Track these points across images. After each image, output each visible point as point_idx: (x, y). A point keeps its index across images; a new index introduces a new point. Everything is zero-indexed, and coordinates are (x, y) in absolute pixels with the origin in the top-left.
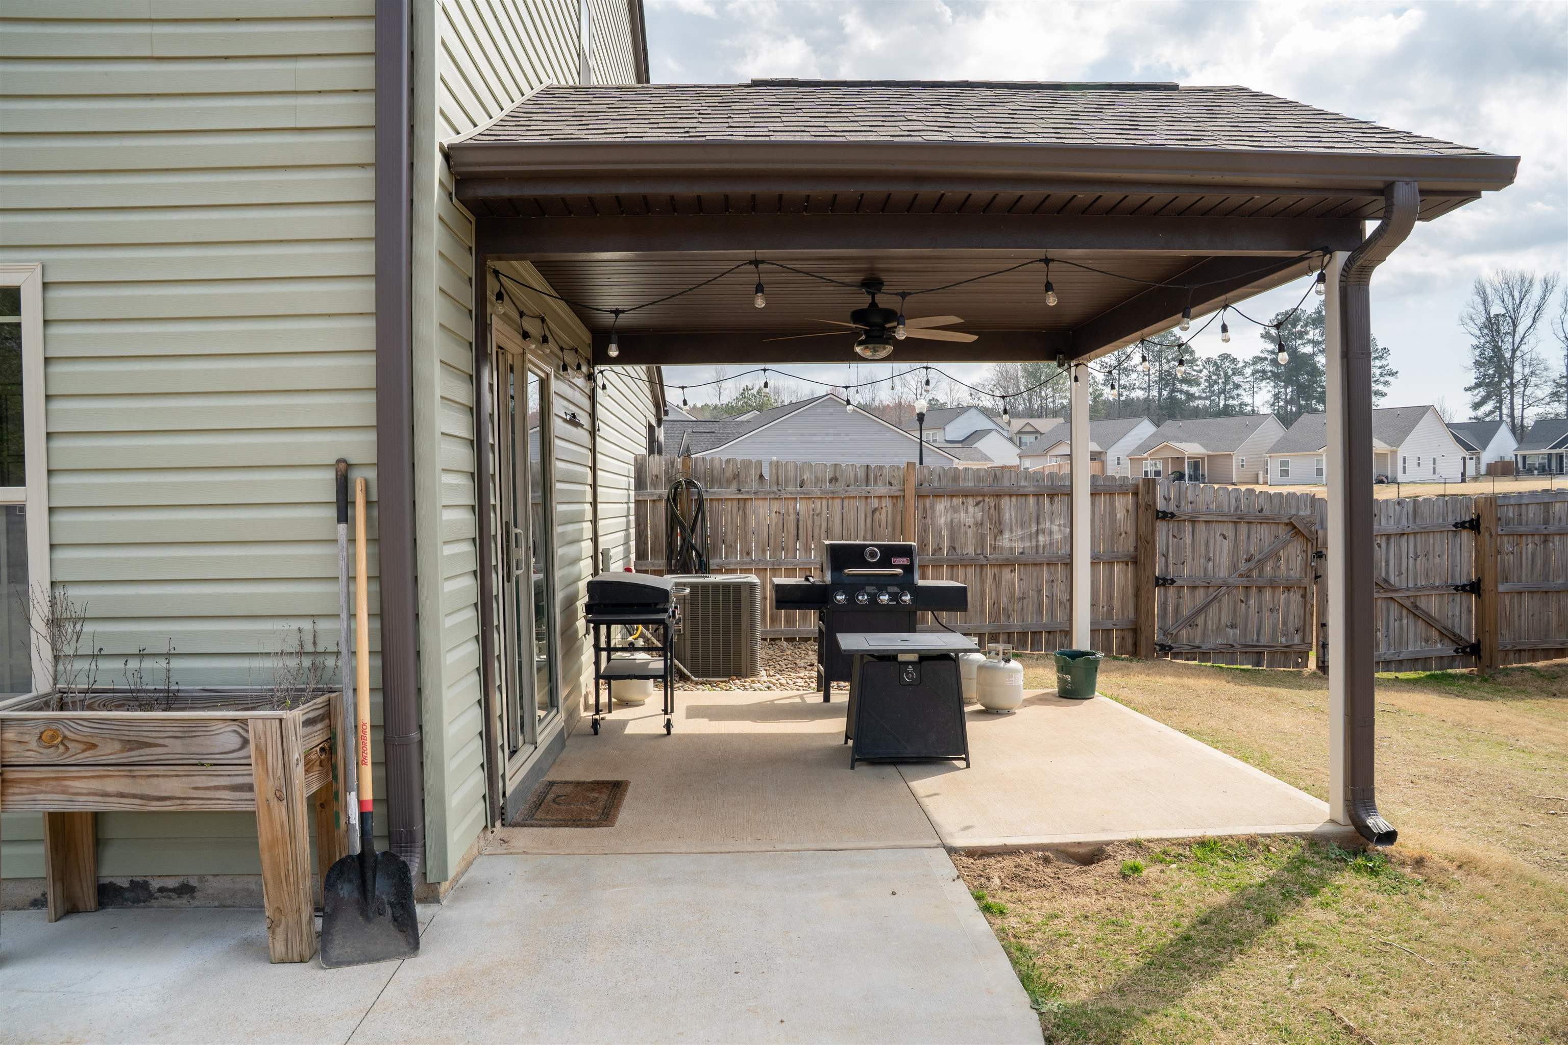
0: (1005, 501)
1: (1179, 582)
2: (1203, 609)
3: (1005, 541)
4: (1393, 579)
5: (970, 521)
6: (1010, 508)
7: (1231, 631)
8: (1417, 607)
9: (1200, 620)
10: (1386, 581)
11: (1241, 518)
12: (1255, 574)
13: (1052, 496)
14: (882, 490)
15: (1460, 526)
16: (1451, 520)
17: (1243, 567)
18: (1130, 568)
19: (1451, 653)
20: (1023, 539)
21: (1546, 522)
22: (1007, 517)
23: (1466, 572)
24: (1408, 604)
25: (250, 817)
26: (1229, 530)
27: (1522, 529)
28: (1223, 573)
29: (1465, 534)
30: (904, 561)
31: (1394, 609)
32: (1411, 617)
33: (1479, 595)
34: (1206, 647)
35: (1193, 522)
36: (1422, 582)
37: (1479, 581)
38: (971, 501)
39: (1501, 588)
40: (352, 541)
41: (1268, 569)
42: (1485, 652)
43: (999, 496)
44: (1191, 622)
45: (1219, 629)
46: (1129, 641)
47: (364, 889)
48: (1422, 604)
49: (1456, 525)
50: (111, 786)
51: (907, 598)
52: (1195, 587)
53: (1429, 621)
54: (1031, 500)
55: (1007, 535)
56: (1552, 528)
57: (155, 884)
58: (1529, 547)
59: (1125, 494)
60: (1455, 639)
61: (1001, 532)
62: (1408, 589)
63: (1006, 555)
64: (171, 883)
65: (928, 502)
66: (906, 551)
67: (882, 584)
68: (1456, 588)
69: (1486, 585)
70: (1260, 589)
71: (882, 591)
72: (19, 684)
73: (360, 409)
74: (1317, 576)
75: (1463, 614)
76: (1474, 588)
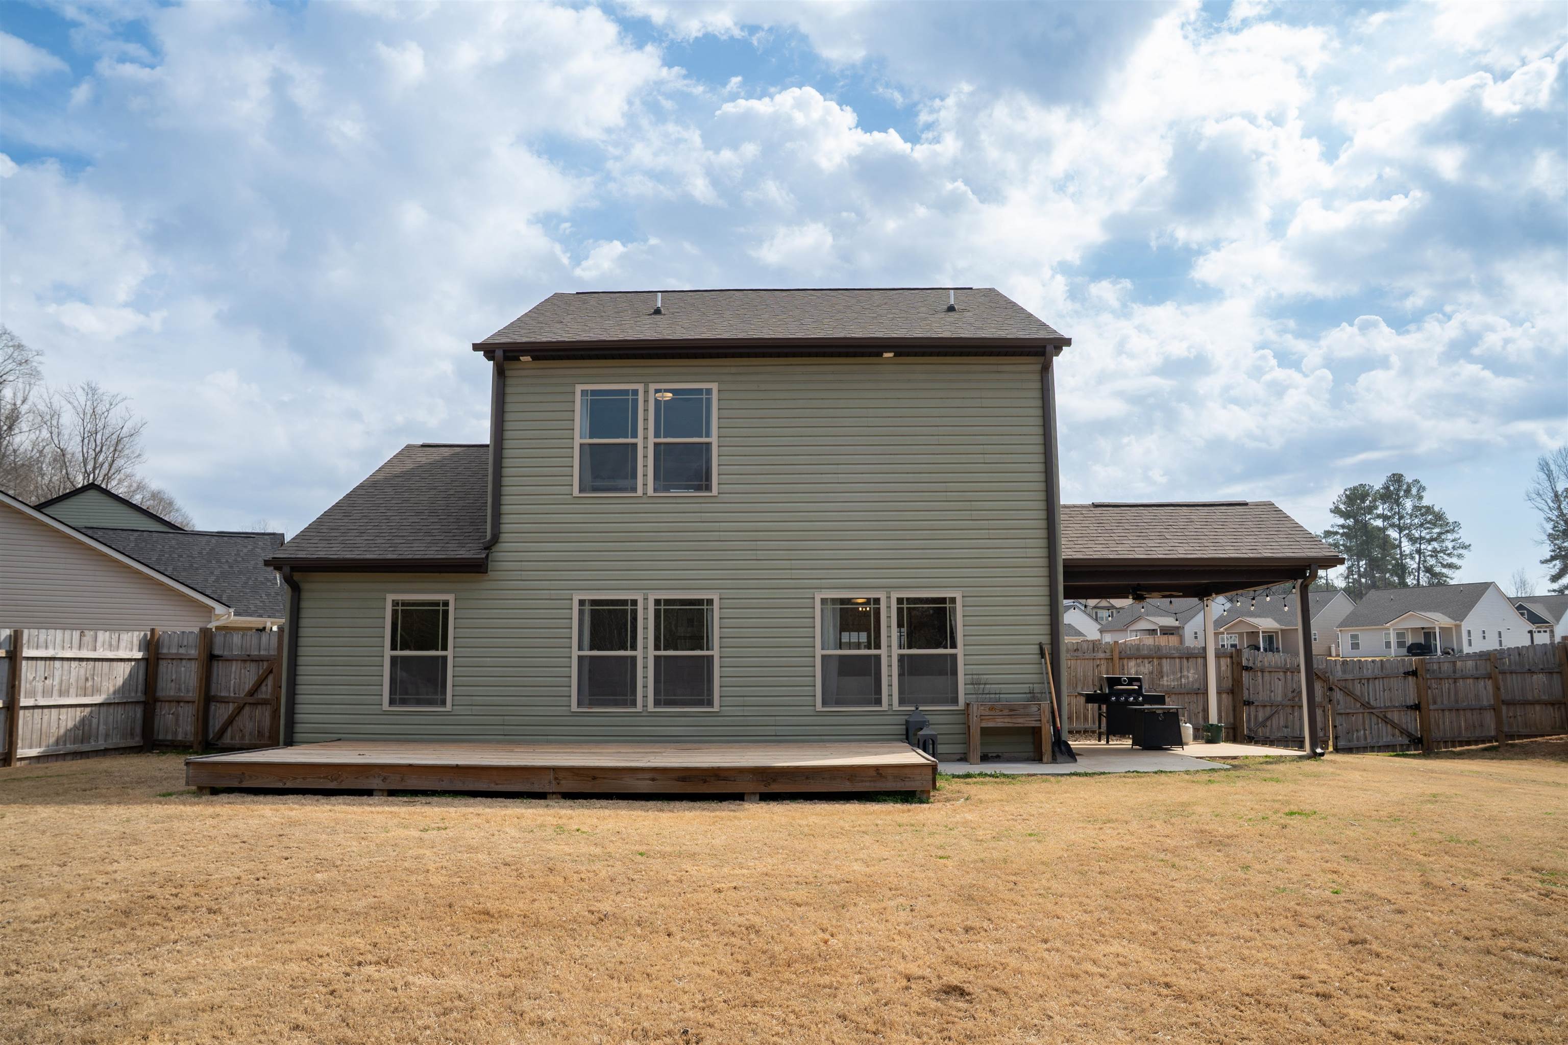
0: (1164, 661)
1: (1256, 704)
2: (1269, 718)
3: (1165, 681)
4: (1372, 703)
5: (1146, 671)
6: (1166, 664)
7: (1285, 730)
8: (1386, 717)
9: (1268, 723)
10: (1368, 703)
11: (1288, 669)
12: (1297, 699)
13: (1188, 659)
14: (1102, 655)
15: (1407, 674)
16: (1402, 670)
17: (1290, 695)
18: (1231, 695)
19: (1407, 742)
20: (1173, 680)
21: (1454, 672)
22: (1165, 669)
23: (1412, 699)
24: (1381, 716)
25: (1040, 728)
26: (1281, 676)
27: (1441, 676)
28: (1279, 699)
29: (1410, 678)
30: (1138, 684)
31: (1374, 719)
32: (1384, 724)
33: (1420, 712)
34: (1272, 738)
35: (1262, 671)
36: (1388, 704)
37: (1419, 703)
39: (1432, 707)
40: (1046, 663)
42: (1425, 742)
43: (1160, 658)
44: (1263, 724)
45: (1279, 729)
46: (1231, 735)
47: (1060, 749)
48: (1389, 715)
49: (1405, 673)
50: (1006, 720)
51: (1141, 699)
52: (1265, 706)
53: (1394, 726)
55: (1165, 679)
56: (1458, 675)
57: (990, 755)
58: (1446, 685)
59: (1225, 657)
60: (1409, 735)
61: (1162, 677)
62: (1380, 708)
63: (1165, 689)
64: (994, 755)
65: (1125, 661)
66: (1139, 680)
67: (1130, 693)
68: (1407, 707)
69: (1423, 705)
71: (1130, 696)
72: (955, 701)
73: (1046, 629)
74: (1330, 701)
75: (1412, 722)
76: (1417, 707)
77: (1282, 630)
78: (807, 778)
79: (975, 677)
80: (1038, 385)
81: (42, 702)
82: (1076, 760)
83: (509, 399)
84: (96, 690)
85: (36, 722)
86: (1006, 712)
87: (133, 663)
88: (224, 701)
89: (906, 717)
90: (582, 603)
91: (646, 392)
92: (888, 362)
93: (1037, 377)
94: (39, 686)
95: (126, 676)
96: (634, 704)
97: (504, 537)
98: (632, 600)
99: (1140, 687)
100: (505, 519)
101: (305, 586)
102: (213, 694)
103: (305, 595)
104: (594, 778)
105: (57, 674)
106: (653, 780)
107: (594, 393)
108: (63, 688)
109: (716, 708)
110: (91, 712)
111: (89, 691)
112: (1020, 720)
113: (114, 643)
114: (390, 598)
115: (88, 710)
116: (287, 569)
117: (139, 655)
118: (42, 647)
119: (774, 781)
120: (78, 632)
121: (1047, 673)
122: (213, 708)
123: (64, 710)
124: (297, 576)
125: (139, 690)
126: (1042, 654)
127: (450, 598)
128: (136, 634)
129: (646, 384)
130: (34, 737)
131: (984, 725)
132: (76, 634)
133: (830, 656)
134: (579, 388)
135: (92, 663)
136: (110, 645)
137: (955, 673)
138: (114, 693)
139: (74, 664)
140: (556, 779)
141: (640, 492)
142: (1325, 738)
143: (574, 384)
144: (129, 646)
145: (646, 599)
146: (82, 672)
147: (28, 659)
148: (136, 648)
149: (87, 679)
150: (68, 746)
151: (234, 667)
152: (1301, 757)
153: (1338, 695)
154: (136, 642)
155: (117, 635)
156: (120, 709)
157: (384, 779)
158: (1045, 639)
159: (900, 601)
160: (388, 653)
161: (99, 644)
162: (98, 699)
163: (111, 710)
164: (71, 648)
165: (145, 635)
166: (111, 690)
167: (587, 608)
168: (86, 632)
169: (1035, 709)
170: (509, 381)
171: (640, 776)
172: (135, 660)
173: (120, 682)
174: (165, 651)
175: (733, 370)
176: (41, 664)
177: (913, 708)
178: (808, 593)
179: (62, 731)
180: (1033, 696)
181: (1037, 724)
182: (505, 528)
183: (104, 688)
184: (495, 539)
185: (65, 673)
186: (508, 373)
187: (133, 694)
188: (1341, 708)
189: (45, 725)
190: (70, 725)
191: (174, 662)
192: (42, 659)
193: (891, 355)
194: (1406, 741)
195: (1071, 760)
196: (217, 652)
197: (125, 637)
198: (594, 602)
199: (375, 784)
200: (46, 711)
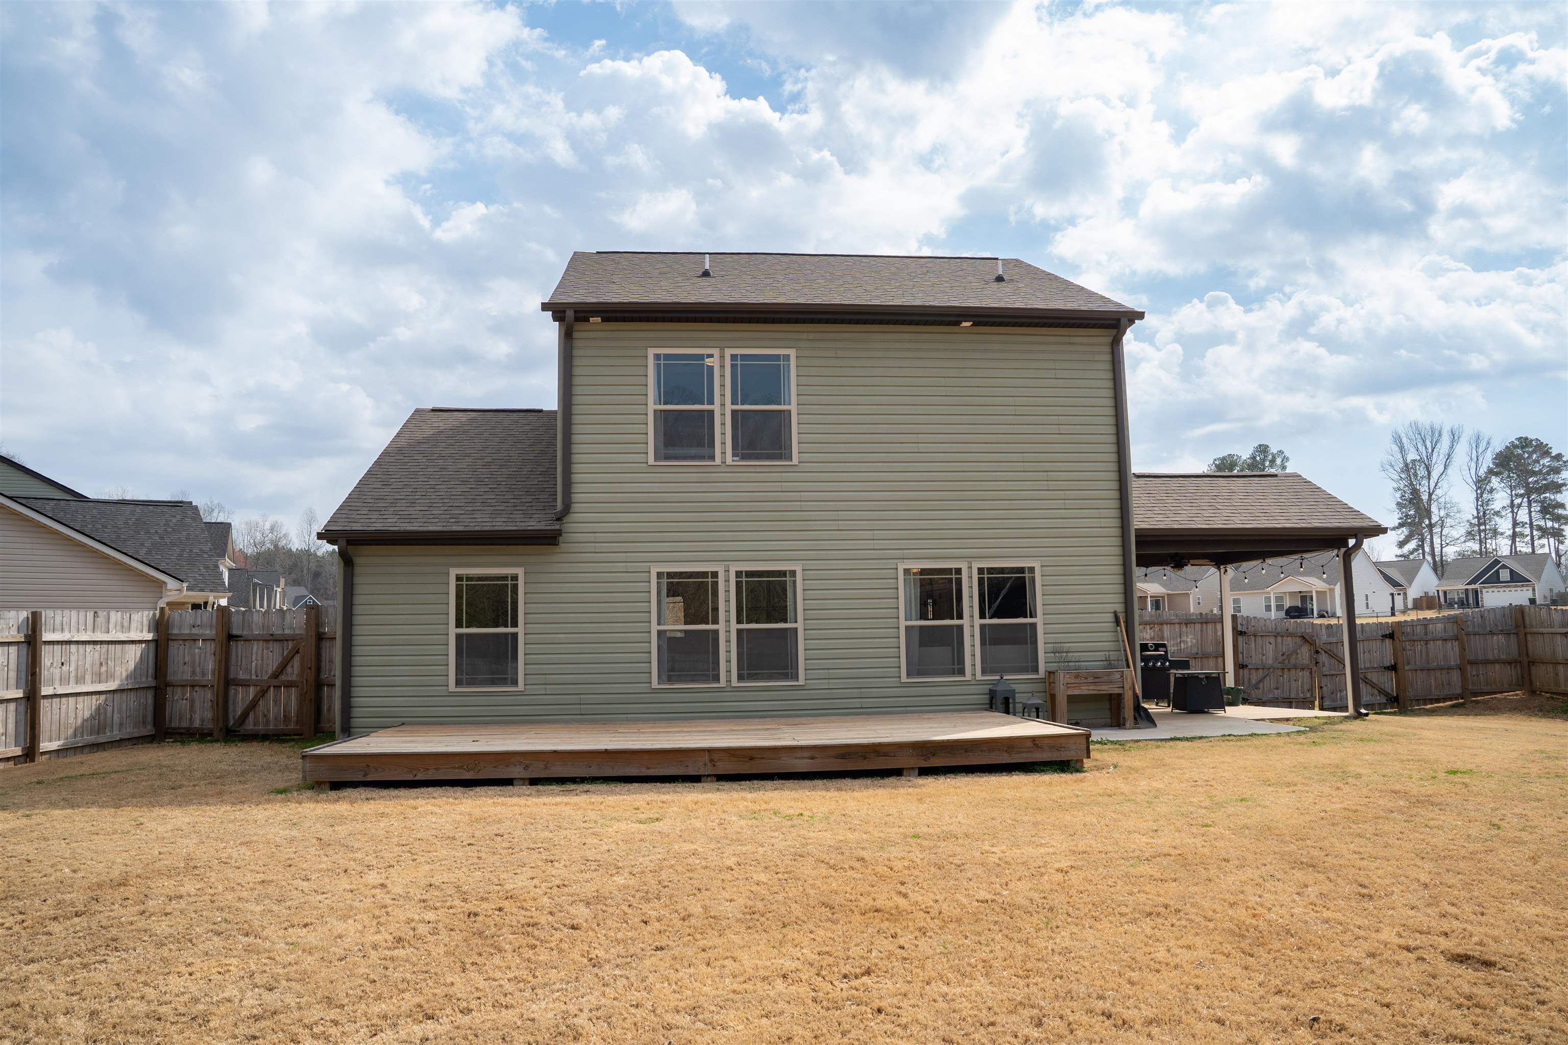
0: (1165, 626)
1: (1250, 667)
2: (1261, 680)
6: (1166, 628)
7: (1276, 691)
8: (1366, 678)
9: (1261, 686)
11: (1278, 634)
12: (1286, 661)
13: (1186, 624)
15: (1385, 636)
16: (1380, 634)
17: (1280, 659)
19: (1386, 701)
21: (1426, 634)
22: (1165, 635)
23: (1389, 661)
25: (1122, 694)
26: (1272, 640)
27: (1415, 638)
28: (1270, 662)
29: (1387, 640)
30: (1164, 649)
32: (1363, 684)
33: (1396, 672)
34: (1265, 698)
35: (1255, 636)
36: (1368, 665)
37: (1395, 664)
38: (1148, 627)
39: (1406, 668)
40: (1121, 630)
41: (1293, 661)
42: (1401, 700)
43: (1161, 624)
44: (1257, 686)
45: (1270, 690)
47: (1140, 715)
48: (1368, 676)
49: (1382, 636)
50: (1091, 688)
51: (1167, 664)
52: (1257, 669)
54: (1177, 626)
56: (1429, 637)
58: (1419, 647)
60: (1386, 694)
66: (1164, 646)
67: (1157, 658)
68: (1385, 668)
69: (1399, 666)
70: (1289, 669)
71: (1157, 661)
72: (1036, 670)
73: (1120, 598)
74: (1317, 663)
75: (1389, 682)
76: (1393, 668)
77: (1168, 595)
78: (966, 751)
79: (1056, 645)
80: (1108, 357)
81: (60, 691)
82: (1155, 725)
83: (577, 362)
84: (110, 676)
85: (54, 712)
86: (1090, 680)
87: (143, 645)
88: (245, 684)
89: (990, 687)
90: (660, 575)
91: (722, 357)
92: (966, 331)
93: (1108, 349)
94: (57, 672)
95: (137, 660)
96: (717, 679)
97: (576, 507)
98: (712, 572)
99: (1166, 652)
100: (576, 488)
101: (358, 560)
102: (232, 677)
103: (358, 570)
104: (751, 759)
105: (73, 658)
106: (812, 758)
107: (667, 357)
108: (79, 675)
109: (801, 682)
110: (106, 700)
111: (103, 677)
112: (1104, 688)
113: (126, 624)
114: (454, 572)
115: (103, 697)
116: (343, 542)
117: (150, 636)
118: (58, 630)
119: (934, 755)
120: (92, 613)
121: (1123, 641)
122: (232, 692)
123: (80, 699)
124: (350, 548)
125: (150, 674)
126: (1117, 622)
127: (520, 571)
128: (146, 613)
129: (722, 349)
130: (54, 728)
131: (1070, 692)
132: (90, 615)
133: (913, 627)
134: (651, 352)
135: (106, 646)
136: (122, 627)
137: (1035, 642)
138: (127, 677)
139: (89, 648)
140: (711, 760)
141: (718, 460)
142: (1312, 699)
143: (646, 348)
144: (140, 626)
145: (727, 571)
146: (97, 655)
147: (46, 643)
148: (146, 628)
149: (101, 664)
150: (85, 737)
151: (256, 647)
152: (1346, 717)
153: (1323, 658)
154: (146, 622)
155: (128, 615)
156: (132, 696)
157: (526, 768)
158: (1120, 608)
159: (981, 571)
160: (453, 631)
161: (111, 626)
162: (112, 685)
163: (124, 696)
164: (85, 630)
165: (154, 615)
166: (124, 675)
167: (665, 581)
168: (100, 613)
169: (1118, 676)
170: (576, 343)
171: (799, 754)
172: (146, 641)
173: (131, 666)
174: (175, 631)
175: (811, 336)
176: (57, 648)
177: (998, 678)
178: (891, 564)
179: (79, 721)
180: (1109, 664)
181: (1117, 691)
182: (576, 497)
183: (118, 673)
184: (567, 508)
185: (81, 658)
186: (575, 335)
187: (144, 679)
188: (1326, 670)
189: (63, 715)
190: (87, 714)
191: (187, 643)
192: (58, 642)
193: (968, 324)
194: (1383, 699)
195: (1151, 725)
196: (235, 632)
197: (136, 617)
198: (670, 575)
199: (515, 772)
200: (64, 700)
